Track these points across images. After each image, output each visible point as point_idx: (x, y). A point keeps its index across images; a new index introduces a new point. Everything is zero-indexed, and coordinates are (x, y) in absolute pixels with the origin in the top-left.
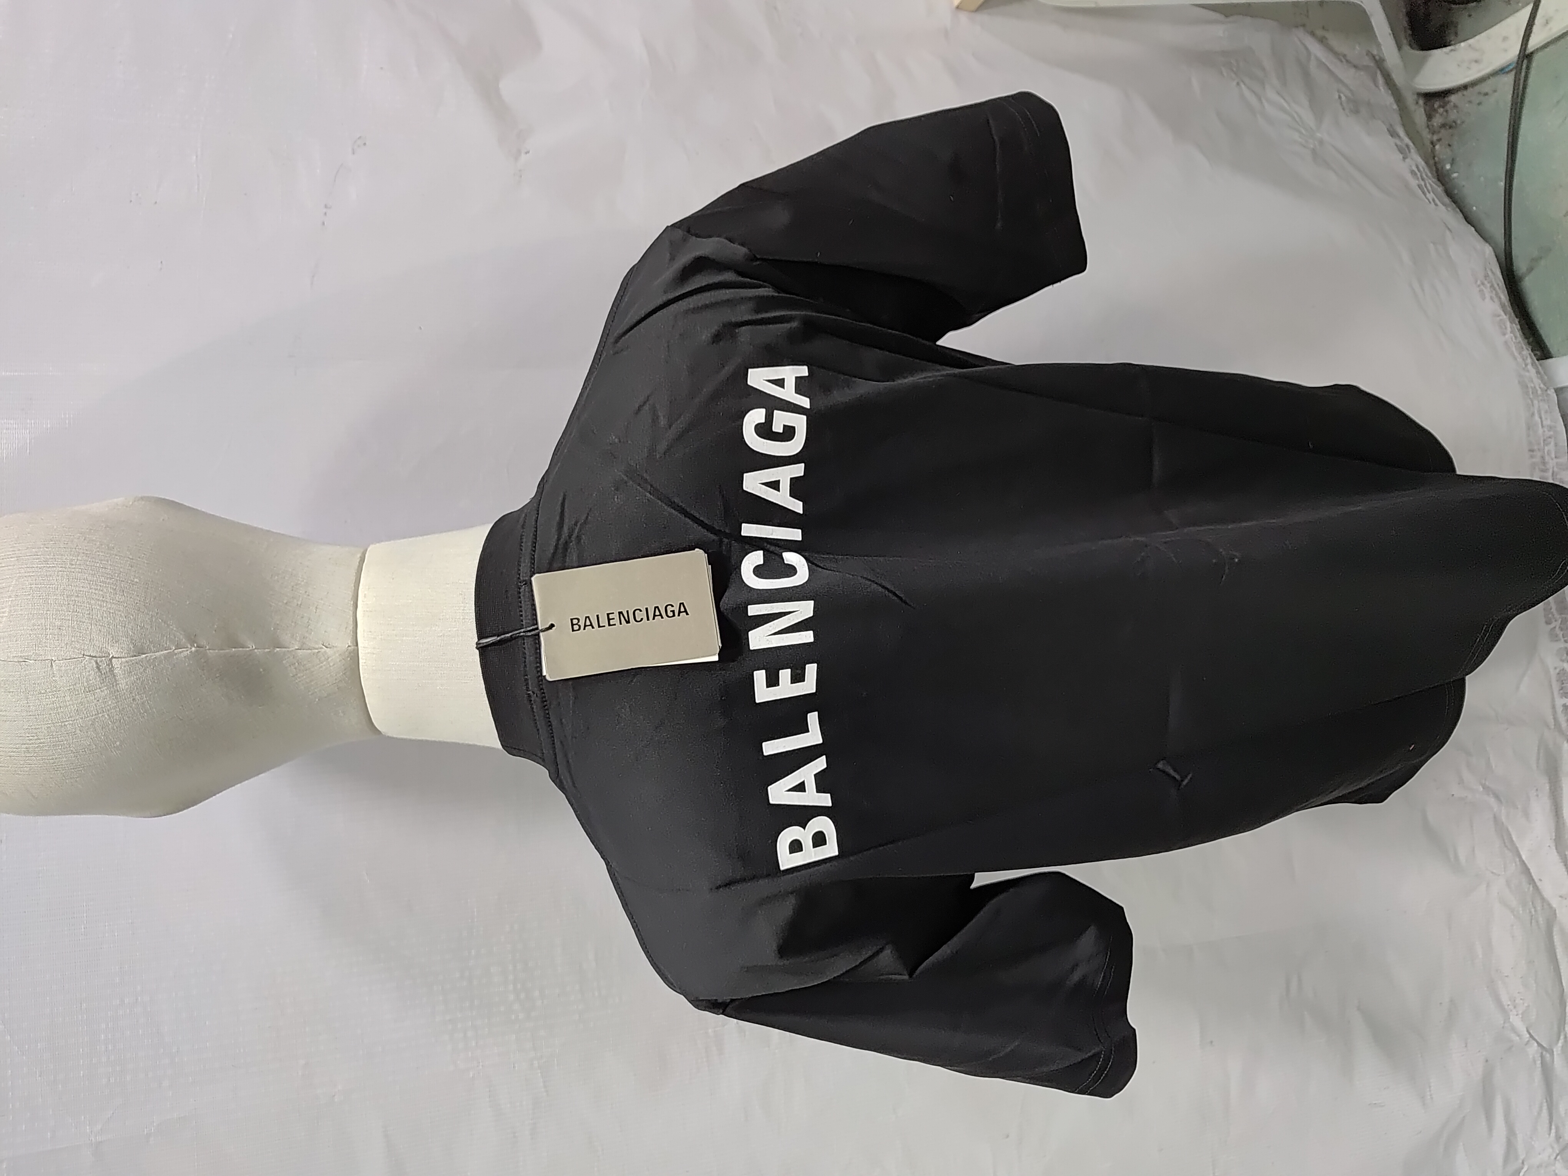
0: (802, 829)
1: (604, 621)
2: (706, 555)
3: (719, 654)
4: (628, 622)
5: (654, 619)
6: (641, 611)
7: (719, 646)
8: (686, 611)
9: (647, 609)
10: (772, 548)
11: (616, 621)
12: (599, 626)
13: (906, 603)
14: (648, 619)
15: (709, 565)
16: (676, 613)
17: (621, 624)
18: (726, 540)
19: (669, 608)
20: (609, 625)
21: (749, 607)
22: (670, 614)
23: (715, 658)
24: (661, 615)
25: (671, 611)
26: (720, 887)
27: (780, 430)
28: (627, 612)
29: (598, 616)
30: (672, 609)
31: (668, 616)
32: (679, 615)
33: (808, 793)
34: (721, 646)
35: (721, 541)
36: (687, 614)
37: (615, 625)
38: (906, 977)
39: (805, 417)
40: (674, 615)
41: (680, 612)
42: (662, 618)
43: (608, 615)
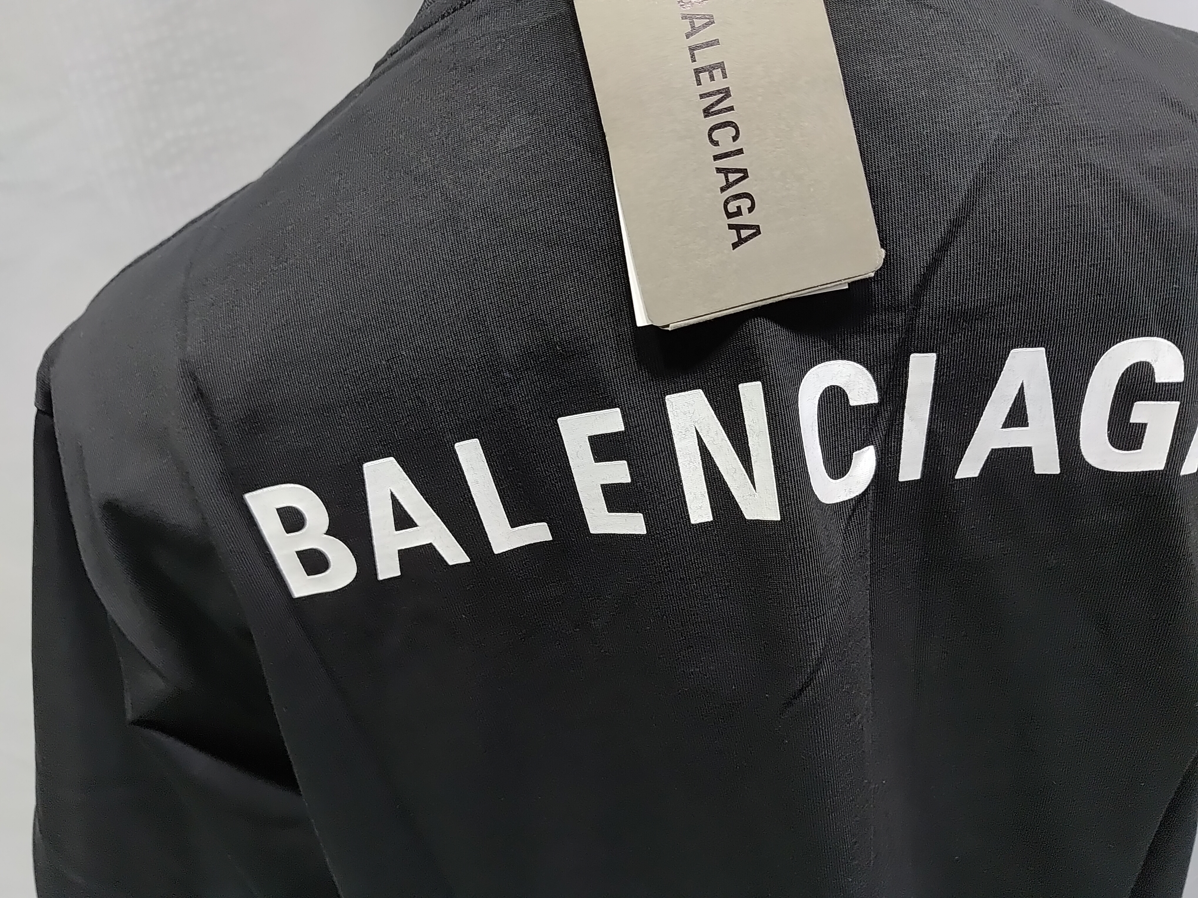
0: (326, 528)
1: (705, 58)
2: (872, 275)
3: (651, 326)
4: (707, 112)
5: (719, 170)
6: (735, 138)
7: (668, 326)
8: (741, 241)
9: (740, 151)
10: (882, 424)
11: (708, 86)
12: (692, 49)
13: (789, 704)
14: (716, 158)
15: (849, 284)
16: (735, 221)
17: (702, 96)
18: (900, 319)
19: (745, 204)
20: (697, 72)
21: (759, 383)
22: (732, 207)
23: (641, 321)
24: (729, 185)
25: (739, 208)
26: (195, 379)
27: (1134, 419)
28: (731, 108)
29: (716, 42)
30: (745, 210)
31: (726, 203)
32: (731, 227)
33: (395, 535)
34: (669, 329)
35: (898, 308)
36: (735, 246)
37: (699, 83)
38: (130, 716)
39: (1161, 467)
40: (729, 215)
41: (738, 228)
42: (723, 190)
43: (721, 66)
